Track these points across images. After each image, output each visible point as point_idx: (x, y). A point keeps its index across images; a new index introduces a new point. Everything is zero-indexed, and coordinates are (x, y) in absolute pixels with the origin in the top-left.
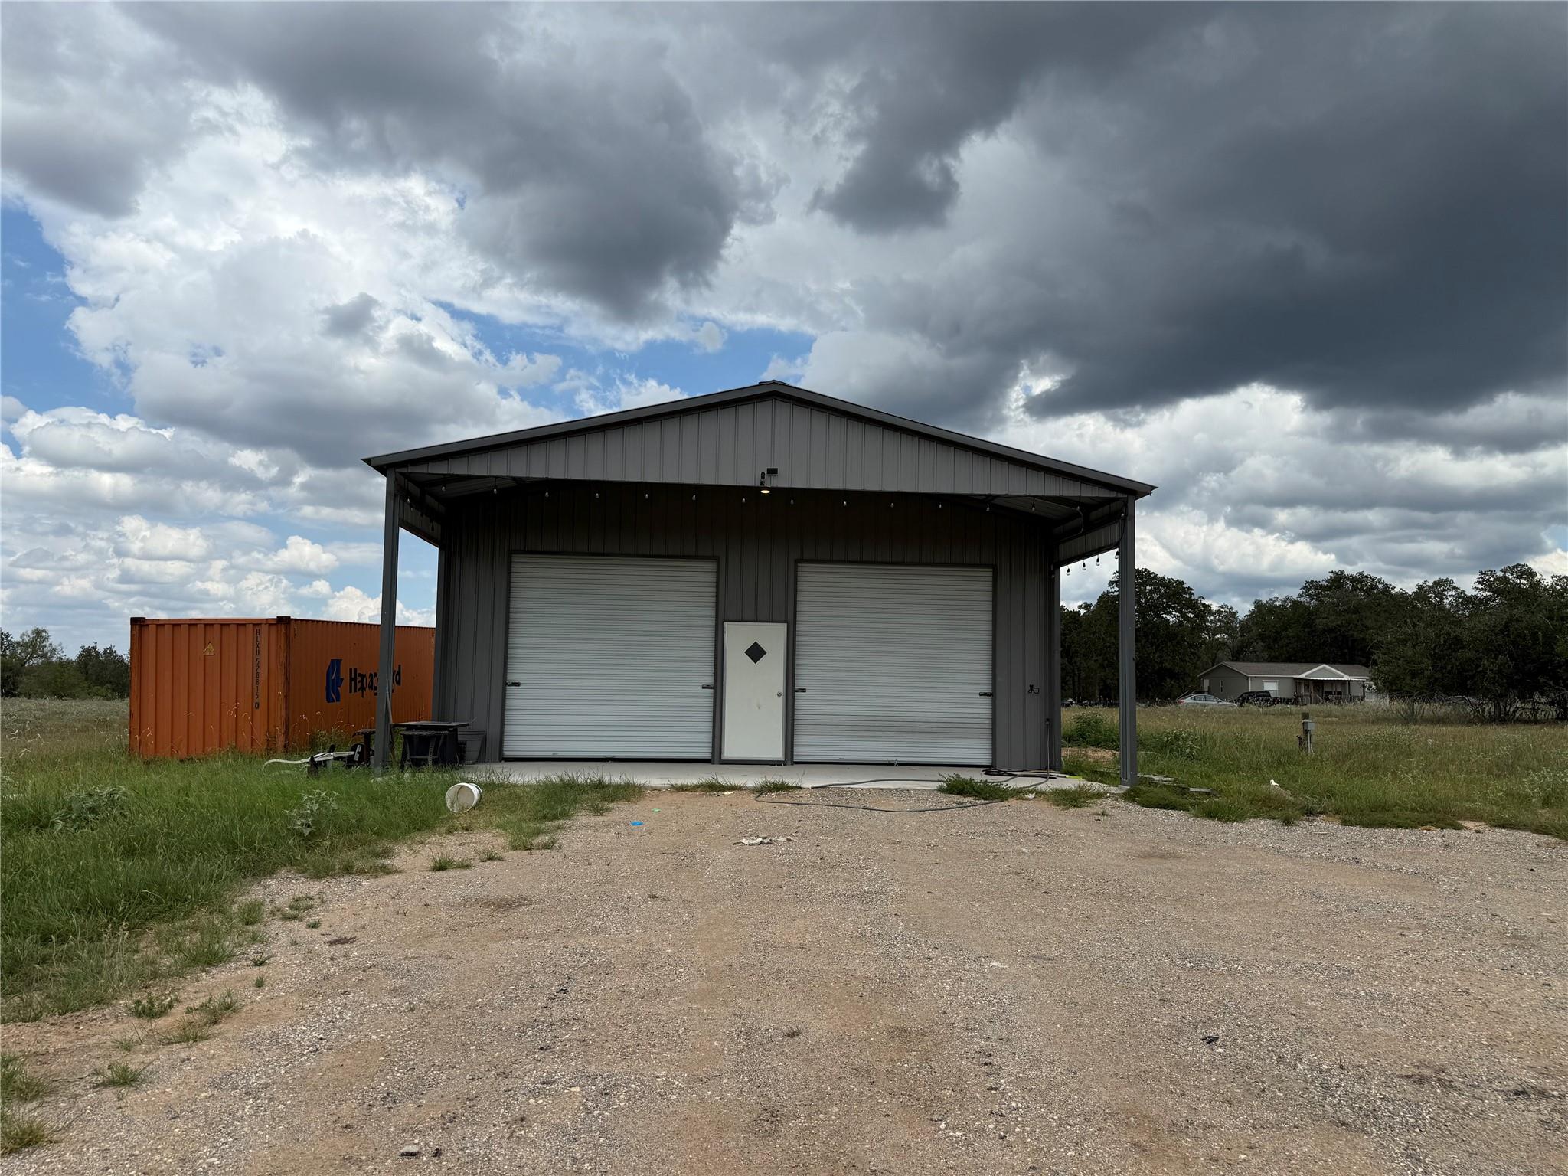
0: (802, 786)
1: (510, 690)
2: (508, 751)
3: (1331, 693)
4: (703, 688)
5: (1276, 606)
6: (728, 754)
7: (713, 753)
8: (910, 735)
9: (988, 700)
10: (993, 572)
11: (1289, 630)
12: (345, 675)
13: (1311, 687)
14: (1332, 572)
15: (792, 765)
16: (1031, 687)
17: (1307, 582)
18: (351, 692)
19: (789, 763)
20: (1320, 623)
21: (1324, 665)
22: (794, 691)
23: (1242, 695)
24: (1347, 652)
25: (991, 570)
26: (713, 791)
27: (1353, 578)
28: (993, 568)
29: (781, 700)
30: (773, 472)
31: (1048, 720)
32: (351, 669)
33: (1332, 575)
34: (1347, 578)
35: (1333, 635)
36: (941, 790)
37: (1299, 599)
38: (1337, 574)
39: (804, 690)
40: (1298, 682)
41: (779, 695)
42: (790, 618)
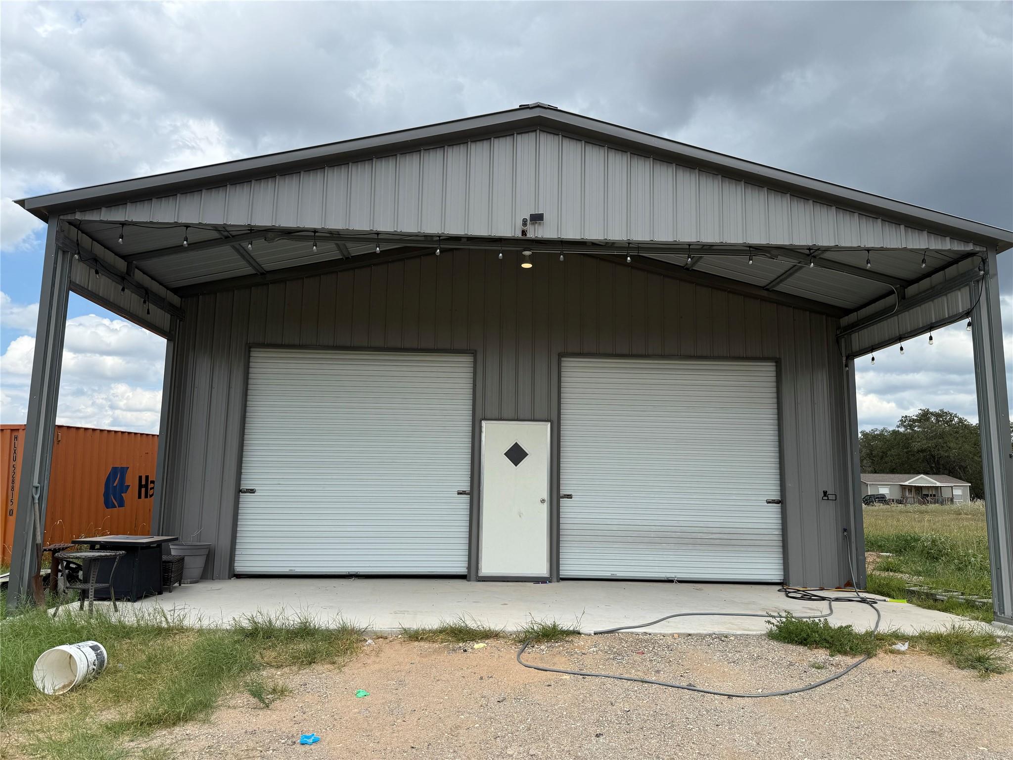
0: (581, 631)
1: (244, 497)
2: (241, 566)
3: (927, 495)
4: (459, 493)
5: (877, 435)
6: (487, 568)
7: (469, 568)
8: (690, 547)
9: (776, 508)
10: (776, 366)
11: (893, 450)
12: (132, 480)
13: (913, 490)
14: (921, 409)
15: (558, 582)
16: (825, 493)
17: (903, 417)
18: (140, 497)
19: (555, 579)
20: (916, 446)
21: (922, 475)
22: (559, 497)
23: (865, 497)
24: (934, 466)
25: (774, 364)
26: (458, 641)
27: (937, 413)
28: (776, 362)
29: (545, 508)
30: (537, 218)
31: (845, 530)
32: (140, 477)
33: (920, 412)
34: (932, 414)
35: (925, 454)
36: (771, 636)
37: (897, 429)
38: (924, 411)
39: (569, 496)
40: (903, 487)
41: (543, 501)
42: (554, 417)
